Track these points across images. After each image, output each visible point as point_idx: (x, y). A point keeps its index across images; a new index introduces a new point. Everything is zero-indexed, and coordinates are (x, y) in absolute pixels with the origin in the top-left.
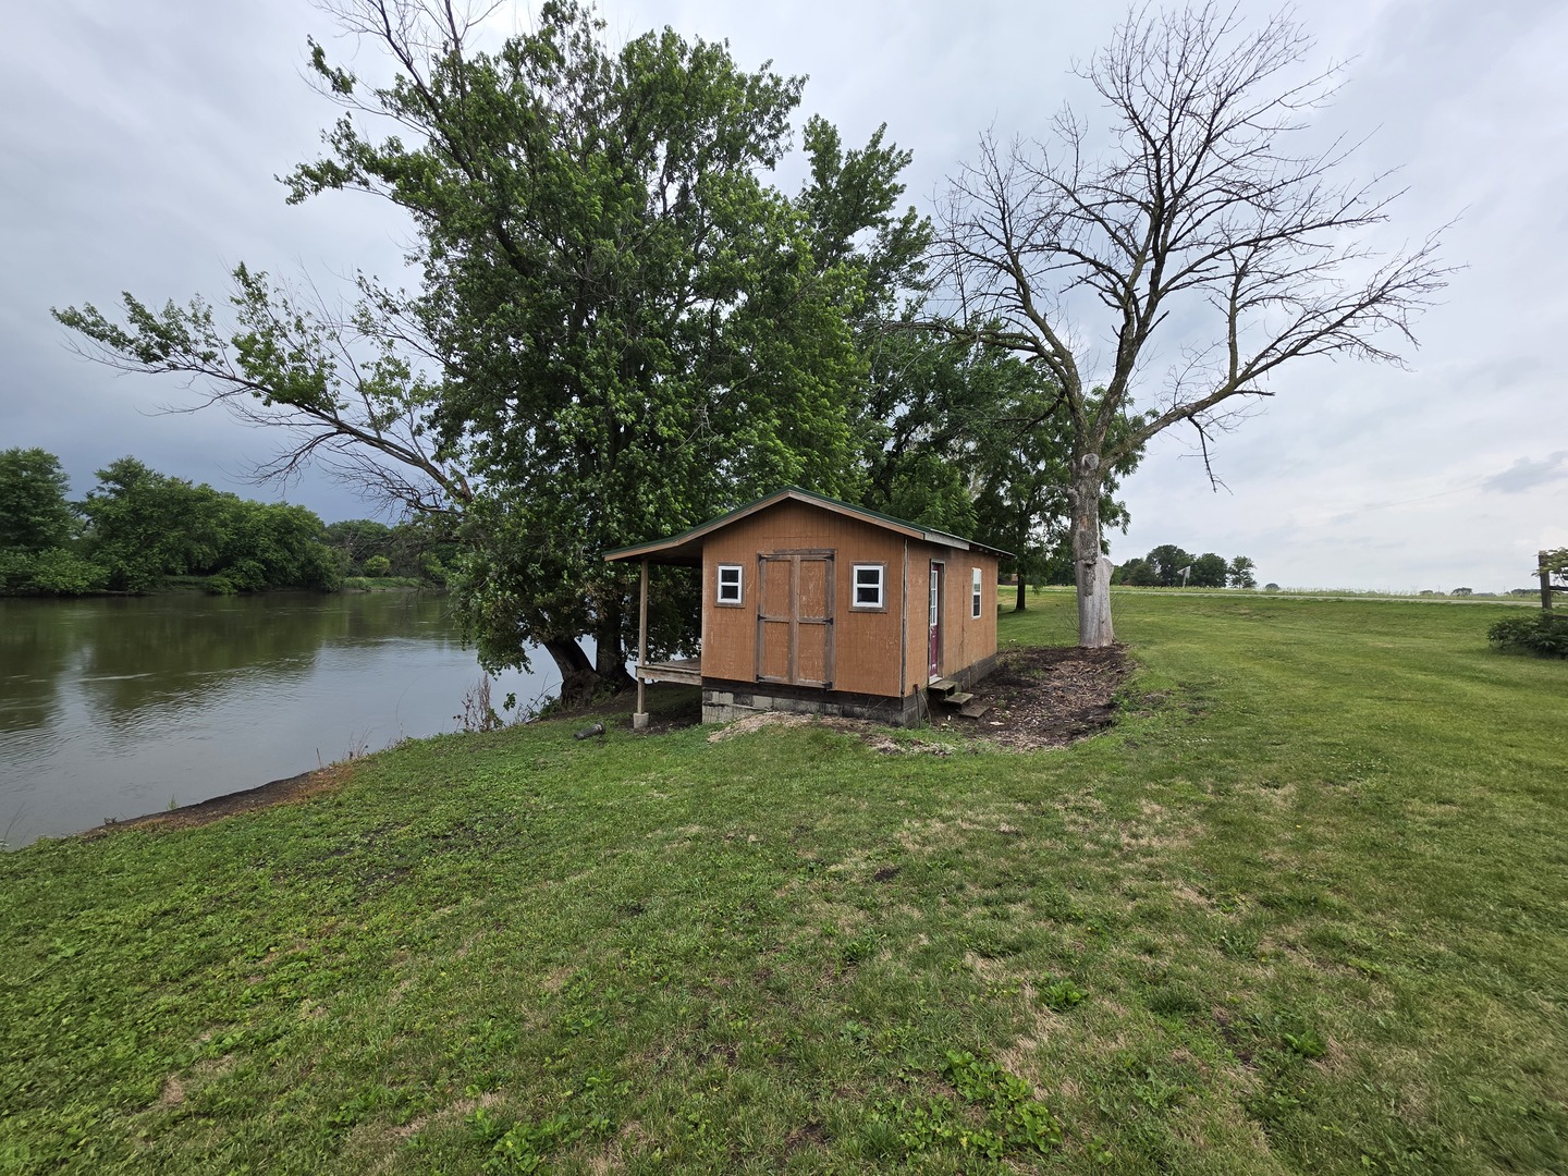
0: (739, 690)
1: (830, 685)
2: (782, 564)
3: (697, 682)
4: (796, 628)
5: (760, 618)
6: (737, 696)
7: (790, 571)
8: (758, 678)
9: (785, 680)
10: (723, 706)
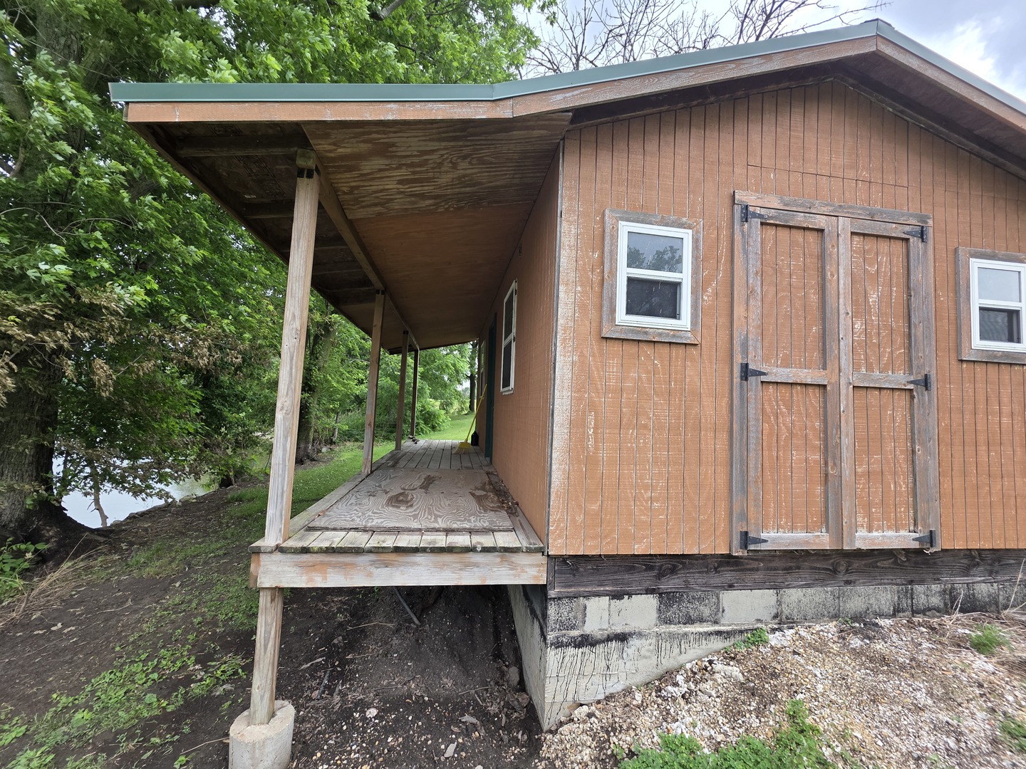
0: (669, 584)
1: (931, 538)
2: (798, 236)
3: (530, 572)
4: (846, 398)
5: (746, 372)
6: (667, 599)
7: (822, 257)
8: (746, 539)
9: (821, 540)
10: (622, 638)
